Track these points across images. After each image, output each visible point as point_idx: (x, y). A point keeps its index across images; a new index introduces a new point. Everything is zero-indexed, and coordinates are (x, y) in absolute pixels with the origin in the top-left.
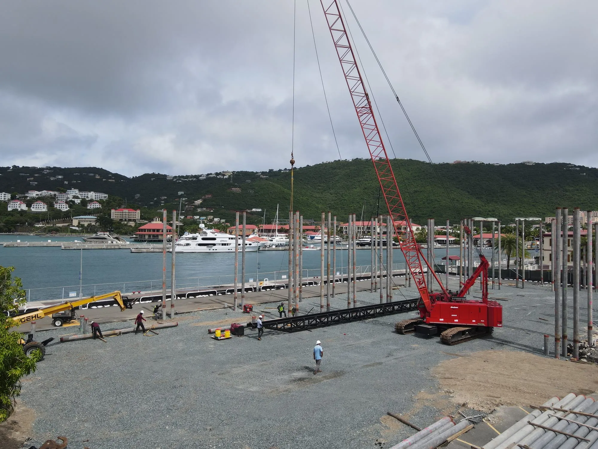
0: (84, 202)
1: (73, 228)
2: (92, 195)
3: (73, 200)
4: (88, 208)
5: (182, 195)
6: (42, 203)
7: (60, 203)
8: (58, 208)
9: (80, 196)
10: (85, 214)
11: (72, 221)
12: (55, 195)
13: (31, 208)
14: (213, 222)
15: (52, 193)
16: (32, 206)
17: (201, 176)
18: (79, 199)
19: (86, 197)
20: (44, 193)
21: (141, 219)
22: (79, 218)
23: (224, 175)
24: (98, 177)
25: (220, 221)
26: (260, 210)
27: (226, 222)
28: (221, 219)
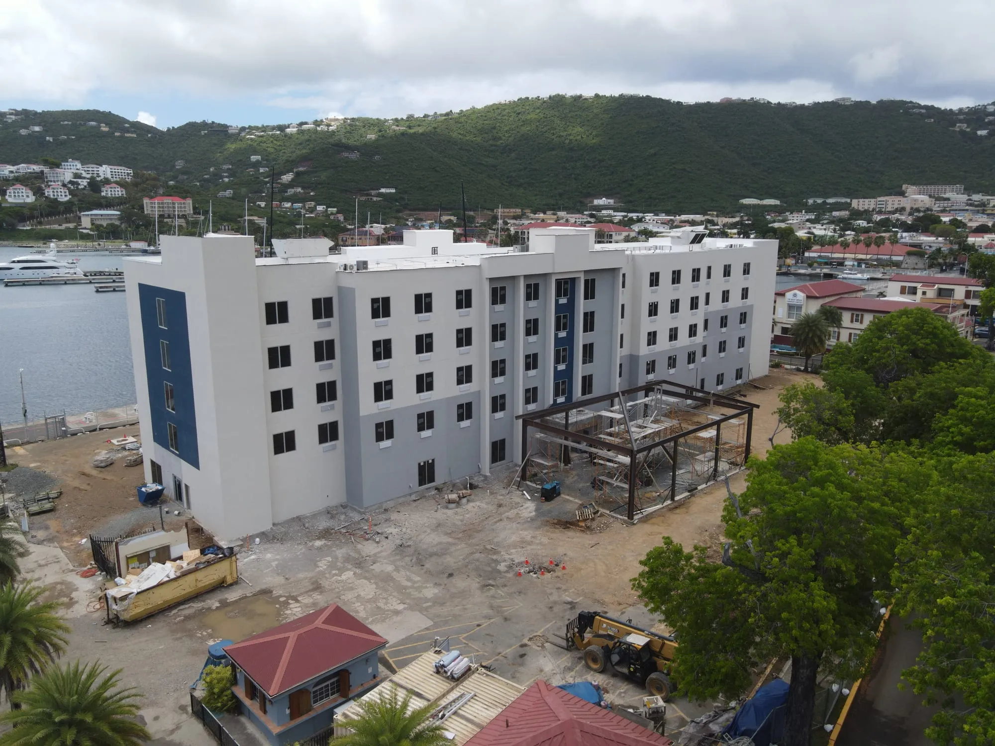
0: (95, 185)
1: (85, 231)
2: (105, 171)
3: (75, 180)
4: (103, 194)
5: (258, 161)
6: (24, 188)
7: (54, 188)
8: (52, 197)
9: (84, 174)
10: (100, 206)
11: (80, 218)
12: (42, 172)
13: (7, 197)
14: (315, 213)
15: (36, 168)
16: (8, 194)
17: (288, 127)
18: (84, 178)
19: (95, 175)
20: (23, 168)
21: (194, 213)
22: (91, 215)
23: (329, 125)
24: (104, 128)
25: (326, 210)
26: (393, 191)
27: (338, 212)
28: (328, 207)
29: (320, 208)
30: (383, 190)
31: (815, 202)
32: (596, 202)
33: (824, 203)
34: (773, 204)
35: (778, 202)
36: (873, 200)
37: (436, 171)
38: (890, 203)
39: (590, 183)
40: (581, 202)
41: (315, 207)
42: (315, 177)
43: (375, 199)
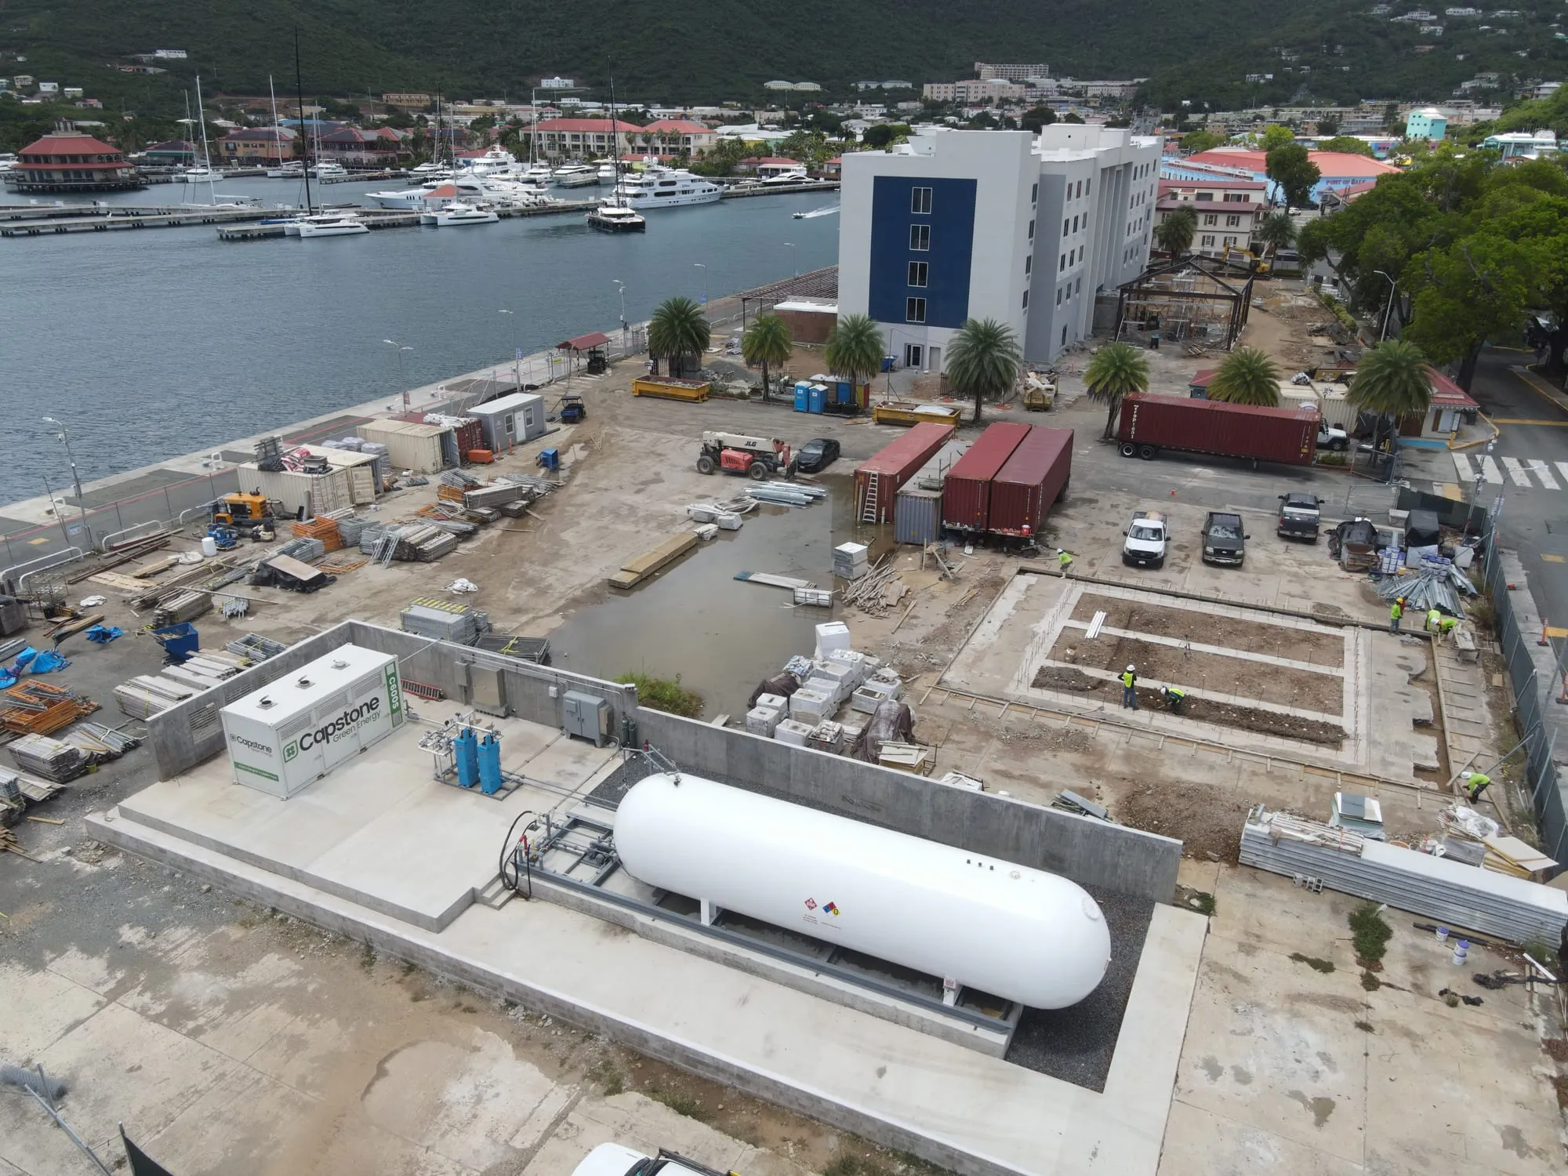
25: (61, 92)
26: (183, 55)
27: (87, 95)
28: (62, 85)
29: (47, 87)
30: (161, 54)
31: (867, 87)
32: (546, 83)
33: (880, 87)
34: (812, 89)
35: (817, 87)
36: (950, 86)
37: (255, 19)
38: (972, 90)
39: (528, 50)
40: (520, 83)
41: (36, 84)
42: (16, 26)
43: (151, 70)
